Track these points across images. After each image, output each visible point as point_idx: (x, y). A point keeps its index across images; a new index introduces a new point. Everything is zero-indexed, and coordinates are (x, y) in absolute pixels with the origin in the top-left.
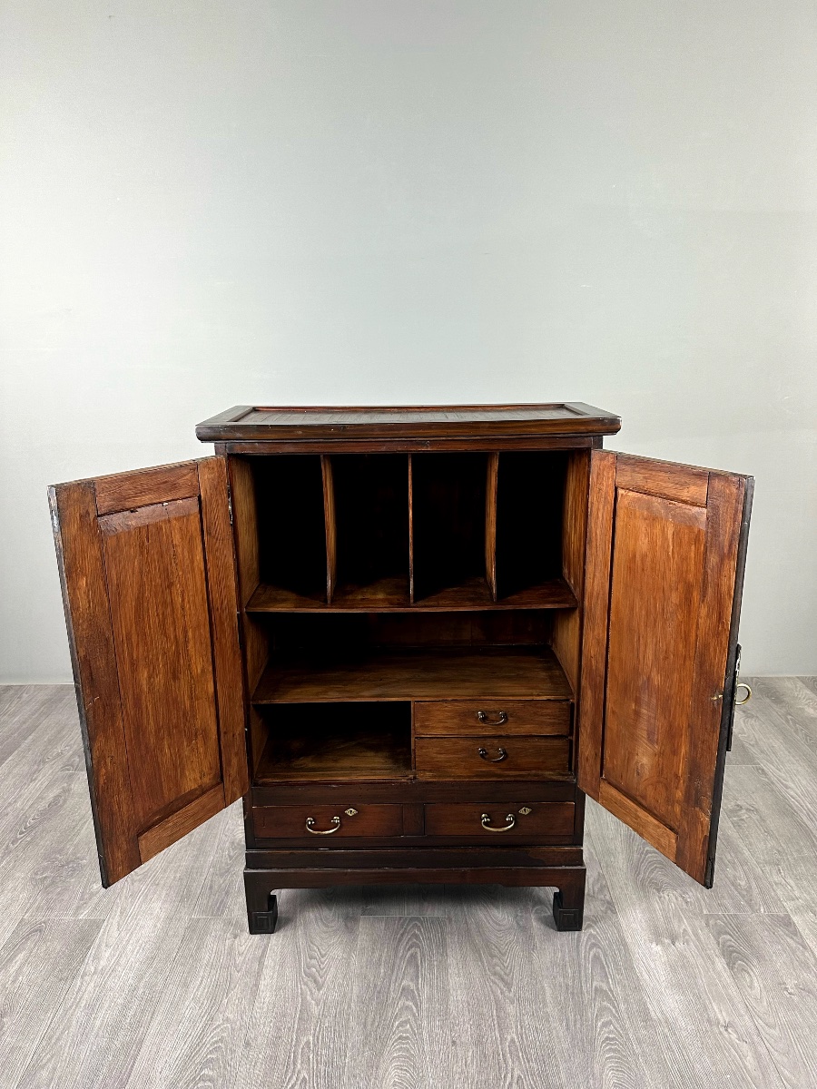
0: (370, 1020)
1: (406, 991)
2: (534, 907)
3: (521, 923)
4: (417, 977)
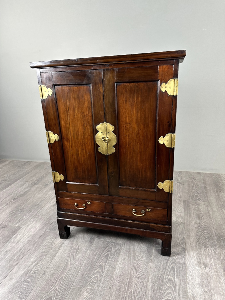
0: (85, 274)
1: (101, 266)
2: (155, 245)
3: (149, 250)
4: (106, 262)
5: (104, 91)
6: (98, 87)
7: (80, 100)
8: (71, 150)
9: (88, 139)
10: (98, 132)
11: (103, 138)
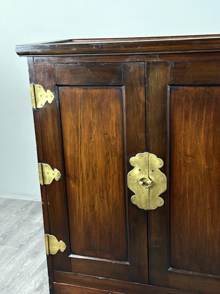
5: (147, 99)
6: (137, 91)
7: (103, 113)
8: (81, 198)
9: (113, 180)
10: (132, 168)
11: (142, 180)
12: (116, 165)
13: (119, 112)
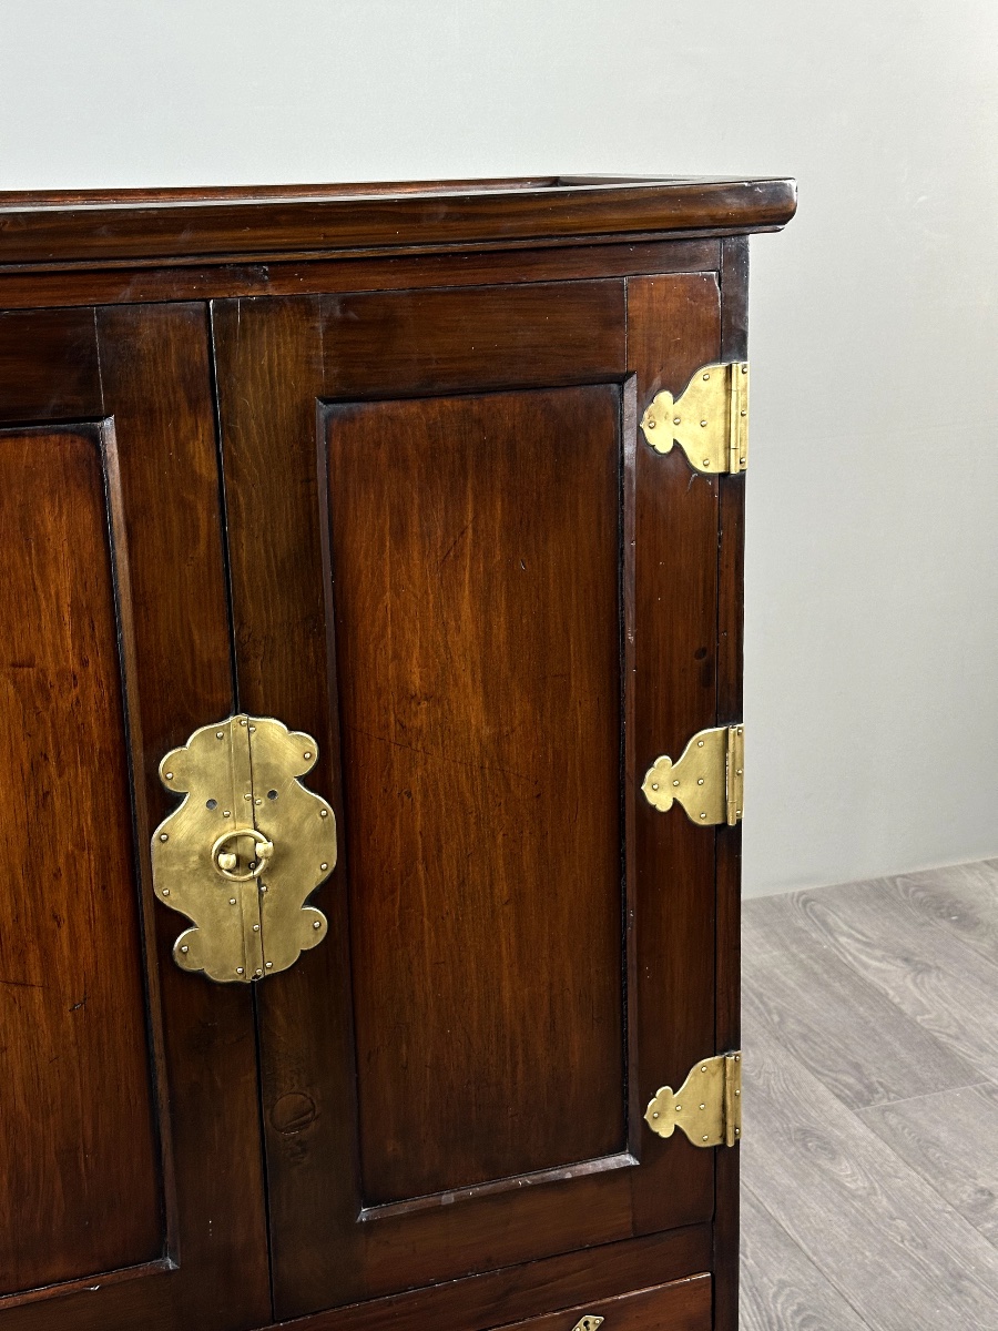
5: (226, 465)
6: (177, 440)
9: (74, 881)
12: (88, 804)
13: (90, 546)
